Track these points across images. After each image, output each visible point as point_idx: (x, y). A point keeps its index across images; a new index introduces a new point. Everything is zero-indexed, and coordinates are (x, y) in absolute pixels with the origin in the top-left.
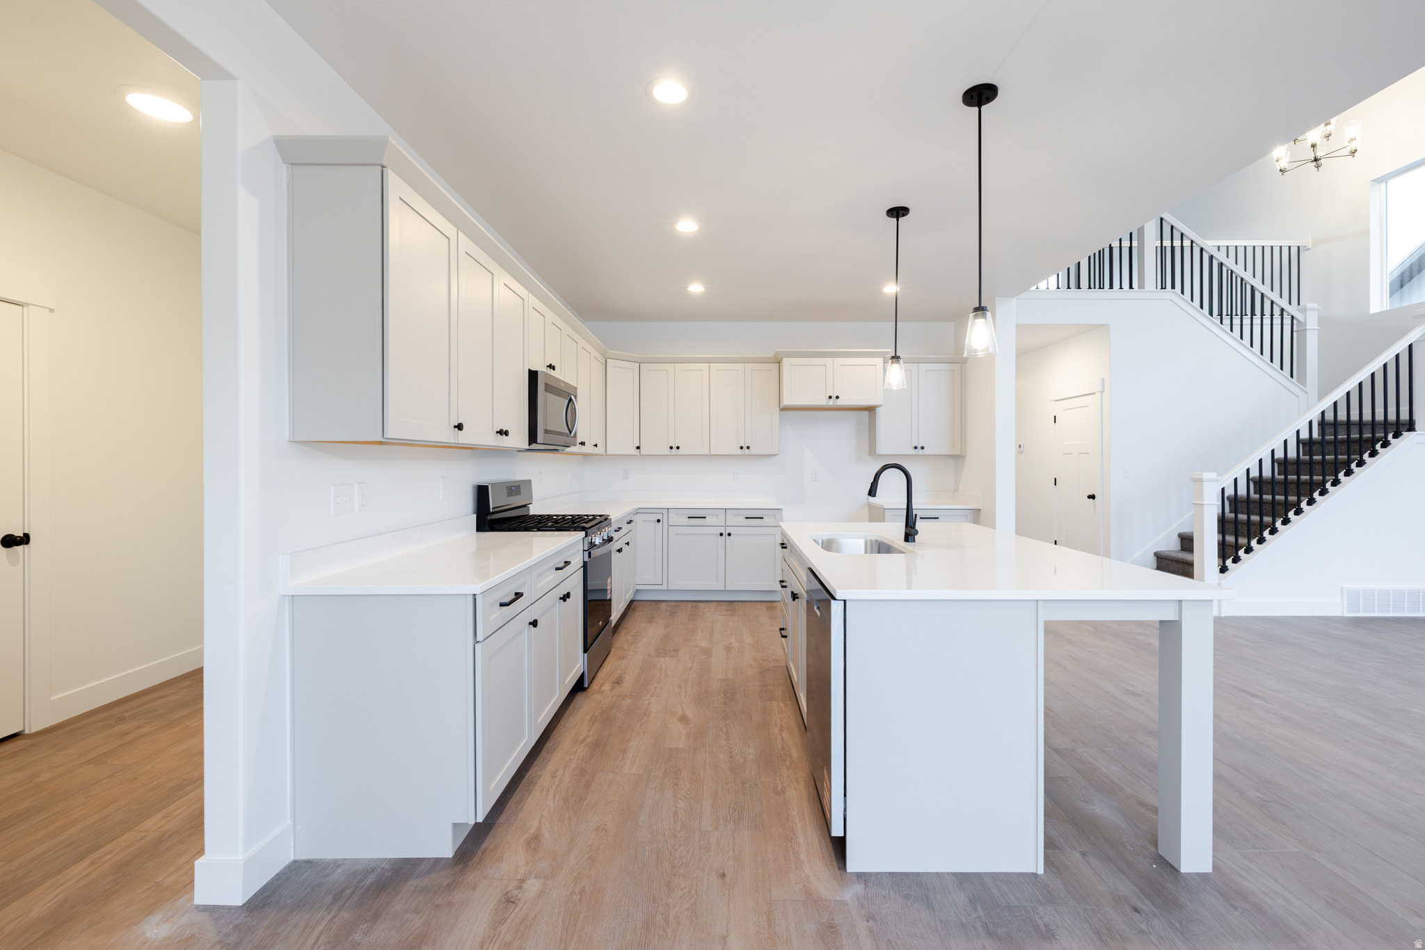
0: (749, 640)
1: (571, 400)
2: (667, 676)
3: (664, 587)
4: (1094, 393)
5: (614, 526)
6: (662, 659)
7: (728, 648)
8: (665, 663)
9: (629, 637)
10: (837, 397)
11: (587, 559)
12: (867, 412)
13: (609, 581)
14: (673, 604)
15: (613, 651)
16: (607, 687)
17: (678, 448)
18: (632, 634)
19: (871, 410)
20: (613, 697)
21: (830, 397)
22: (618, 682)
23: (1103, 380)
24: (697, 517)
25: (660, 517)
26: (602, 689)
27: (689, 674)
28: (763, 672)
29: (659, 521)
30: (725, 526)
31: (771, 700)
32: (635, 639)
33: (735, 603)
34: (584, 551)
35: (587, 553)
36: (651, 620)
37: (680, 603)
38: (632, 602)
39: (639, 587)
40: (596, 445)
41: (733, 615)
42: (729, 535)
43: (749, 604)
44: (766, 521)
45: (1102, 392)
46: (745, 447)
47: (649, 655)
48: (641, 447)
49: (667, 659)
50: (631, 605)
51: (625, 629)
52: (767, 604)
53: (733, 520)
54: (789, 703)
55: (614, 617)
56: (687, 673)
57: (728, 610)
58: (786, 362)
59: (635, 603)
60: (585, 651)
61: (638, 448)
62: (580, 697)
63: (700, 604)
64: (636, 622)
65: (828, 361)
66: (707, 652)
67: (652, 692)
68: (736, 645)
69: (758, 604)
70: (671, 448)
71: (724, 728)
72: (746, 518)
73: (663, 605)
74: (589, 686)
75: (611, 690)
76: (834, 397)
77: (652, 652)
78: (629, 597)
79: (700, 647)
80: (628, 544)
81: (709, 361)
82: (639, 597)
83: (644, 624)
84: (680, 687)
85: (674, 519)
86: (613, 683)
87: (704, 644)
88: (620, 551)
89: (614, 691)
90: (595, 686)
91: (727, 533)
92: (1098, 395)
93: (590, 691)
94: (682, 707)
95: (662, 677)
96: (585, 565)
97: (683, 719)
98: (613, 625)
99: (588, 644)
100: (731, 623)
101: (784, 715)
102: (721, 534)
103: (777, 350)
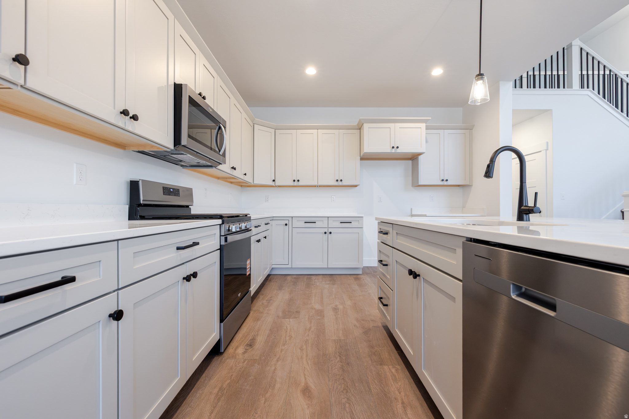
0: (349, 303)
1: (220, 128)
2: (291, 337)
3: (289, 266)
4: (541, 151)
5: (253, 223)
6: (287, 320)
7: (336, 310)
8: (290, 323)
9: (265, 301)
10: (398, 147)
11: (223, 243)
12: (410, 161)
13: (248, 262)
14: (295, 276)
15: (252, 313)
16: (240, 350)
17: (298, 181)
18: (266, 299)
19: (414, 158)
20: (244, 362)
21: (393, 147)
22: (251, 345)
23: (547, 143)
24: (310, 222)
25: (287, 222)
26: (237, 352)
27: (308, 335)
28: (366, 332)
29: (286, 225)
30: (328, 228)
31: (381, 364)
32: (269, 303)
33: (334, 276)
34: (220, 236)
35: (223, 238)
36: (280, 288)
37: (300, 276)
38: (269, 276)
39: (274, 266)
40: (245, 174)
41: (334, 284)
42: (330, 233)
43: (343, 276)
44: (354, 224)
45: (547, 150)
46: (339, 180)
47: (278, 316)
48: (276, 181)
49: (291, 320)
50: (268, 278)
51: (263, 295)
52: (355, 276)
53: (332, 224)
54: (398, 367)
55: (253, 288)
56: (307, 334)
57: (330, 281)
58: (366, 126)
59: (271, 276)
60: (221, 321)
61: (274, 181)
62: (216, 360)
63: (312, 276)
64: (271, 290)
65: (391, 125)
66: (320, 313)
67: (278, 356)
68: (341, 307)
69: (349, 276)
70: (294, 181)
71: (347, 405)
72: (341, 223)
73: (289, 278)
74: (225, 350)
75: (244, 353)
76: (395, 147)
77: (280, 314)
78: (266, 272)
79: (315, 309)
80: (265, 237)
81: (317, 128)
82: (274, 273)
83: (276, 291)
84: (301, 349)
85: (296, 223)
86: (247, 345)
87: (317, 307)
88: (258, 241)
89: (246, 355)
90: (230, 350)
91: (329, 232)
92: (544, 152)
93: (225, 355)
94: (305, 375)
95: (287, 338)
96: (221, 249)
97: (306, 391)
98: (252, 294)
99: (224, 316)
100: (334, 290)
101: (400, 384)
102: (325, 233)
103: (360, 118)
